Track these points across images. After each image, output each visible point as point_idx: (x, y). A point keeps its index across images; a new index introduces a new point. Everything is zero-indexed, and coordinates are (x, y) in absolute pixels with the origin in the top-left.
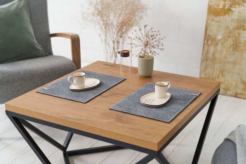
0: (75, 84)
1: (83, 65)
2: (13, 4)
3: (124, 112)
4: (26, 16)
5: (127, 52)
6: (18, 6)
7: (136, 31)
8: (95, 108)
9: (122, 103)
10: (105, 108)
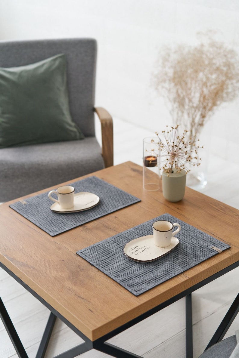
0: (59, 203)
1: (117, 160)
2: (43, 65)
3: (91, 263)
4: (59, 82)
5: (153, 159)
6: (50, 67)
7: (157, 135)
8: (59, 249)
9: (100, 245)
10: (71, 251)
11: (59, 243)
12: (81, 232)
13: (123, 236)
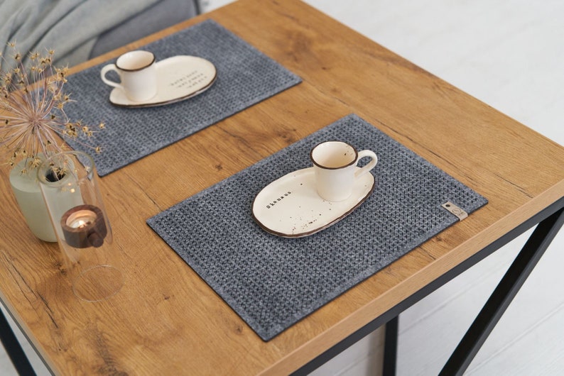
8: (334, 91)
9: (259, 93)
10: (311, 87)
11: (337, 102)
12: (295, 127)
13: (213, 115)
